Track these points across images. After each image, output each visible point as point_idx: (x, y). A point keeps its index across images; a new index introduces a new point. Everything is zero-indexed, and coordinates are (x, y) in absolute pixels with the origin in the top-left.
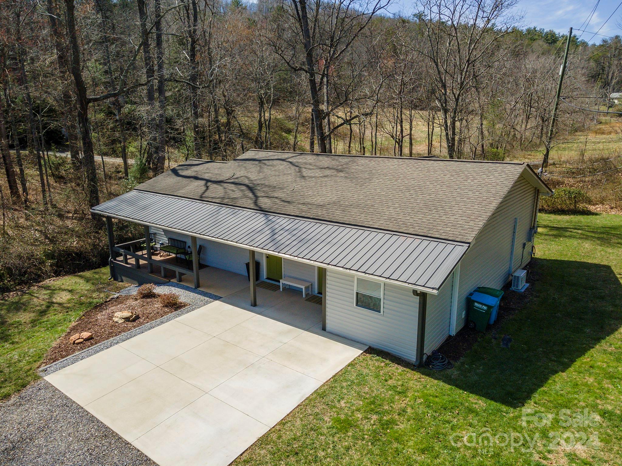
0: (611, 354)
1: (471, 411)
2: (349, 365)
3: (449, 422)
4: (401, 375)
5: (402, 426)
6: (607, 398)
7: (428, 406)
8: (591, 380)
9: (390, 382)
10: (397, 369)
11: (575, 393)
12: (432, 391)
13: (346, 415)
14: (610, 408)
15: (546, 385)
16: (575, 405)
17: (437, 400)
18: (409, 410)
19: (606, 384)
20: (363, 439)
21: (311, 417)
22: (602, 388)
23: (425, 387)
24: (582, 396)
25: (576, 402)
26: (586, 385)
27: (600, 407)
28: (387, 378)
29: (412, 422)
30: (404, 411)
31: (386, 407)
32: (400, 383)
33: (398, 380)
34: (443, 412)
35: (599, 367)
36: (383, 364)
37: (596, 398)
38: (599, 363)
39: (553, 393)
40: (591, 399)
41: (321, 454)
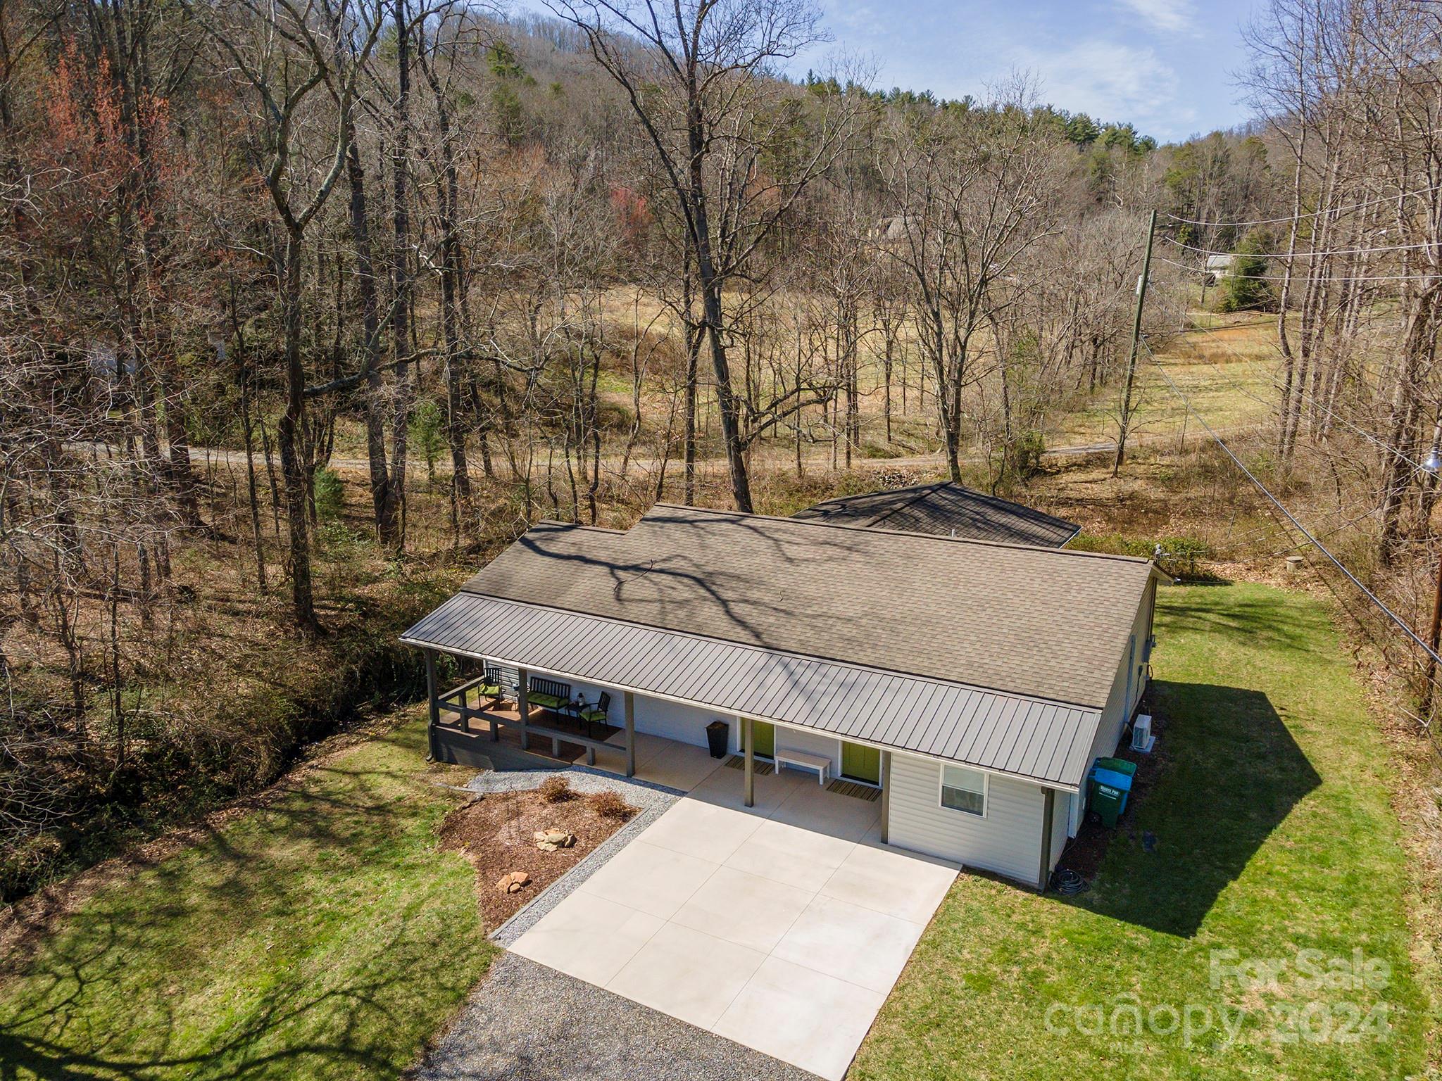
0: (1290, 852)
1: (1134, 949)
2: (948, 897)
3: (1110, 967)
4: (1025, 906)
5: (1054, 978)
6: (1297, 918)
7: (1078, 948)
8: (1272, 893)
9: (1014, 918)
10: (1016, 897)
11: (1256, 913)
12: (1074, 926)
13: (977, 968)
14: (1302, 930)
15: (1216, 904)
16: (1259, 930)
17: (1085, 937)
18: (1054, 955)
19: (1292, 897)
20: (1014, 1000)
21: (934, 977)
22: (1287, 904)
23: (1063, 921)
24: (1265, 917)
25: (1259, 925)
26: (1267, 900)
27: (1290, 930)
28: (1009, 912)
29: (1064, 971)
30: (1048, 959)
31: (1025, 954)
32: (1028, 918)
33: (1024, 914)
34: (1099, 954)
35: (1280, 874)
36: (994, 892)
37: (1283, 918)
38: (1278, 867)
39: (1228, 915)
40: (1277, 920)
41: (970, 1023)
